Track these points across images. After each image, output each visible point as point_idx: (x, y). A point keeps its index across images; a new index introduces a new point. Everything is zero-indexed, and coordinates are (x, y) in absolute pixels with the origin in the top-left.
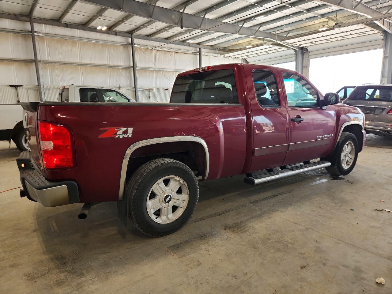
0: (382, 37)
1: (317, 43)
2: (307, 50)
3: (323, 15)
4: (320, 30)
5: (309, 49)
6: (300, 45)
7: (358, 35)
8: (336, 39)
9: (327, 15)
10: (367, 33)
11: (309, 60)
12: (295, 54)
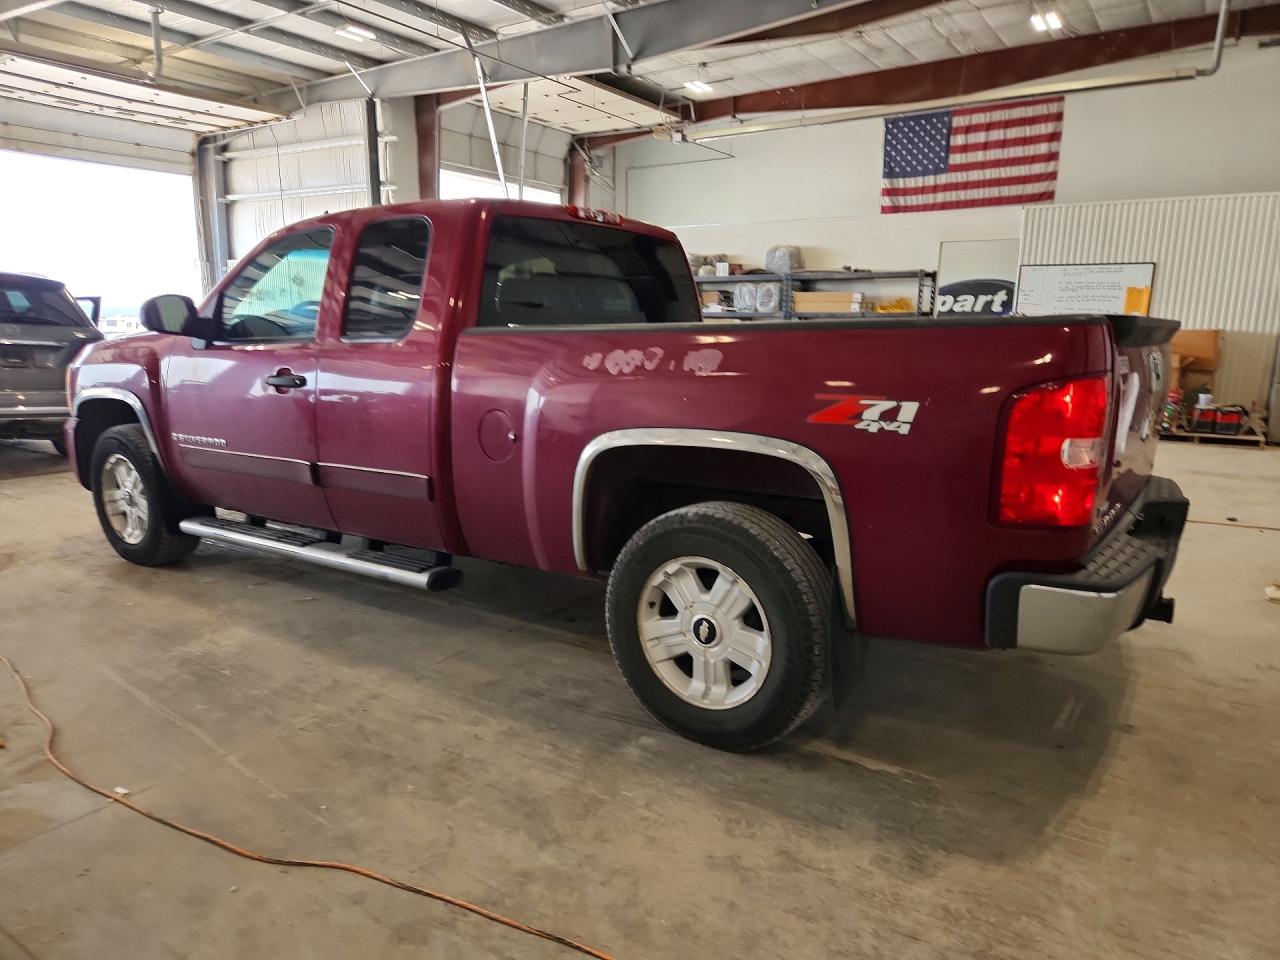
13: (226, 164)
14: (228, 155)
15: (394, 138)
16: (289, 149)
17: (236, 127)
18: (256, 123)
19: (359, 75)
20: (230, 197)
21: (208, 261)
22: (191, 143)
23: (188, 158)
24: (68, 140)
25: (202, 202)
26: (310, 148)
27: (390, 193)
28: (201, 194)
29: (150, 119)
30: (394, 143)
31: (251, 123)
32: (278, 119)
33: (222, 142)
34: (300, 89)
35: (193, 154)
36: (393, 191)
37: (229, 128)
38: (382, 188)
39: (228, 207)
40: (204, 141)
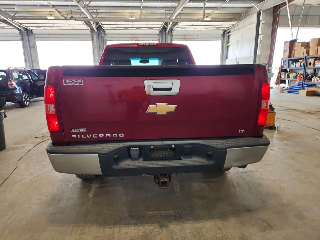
0: (90, 33)
1: (43, 28)
2: (32, 32)
3: (53, 6)
4: (49, 18)
5: (34, 31)
6: (27, 27)
7: (75, 28)
8: (58, 28)
9: (55, 7)
10: (82, 28)
11: (35, 41)
12: (20, 34)
13: (229, 36)
14: (229, 34)
15: (264, 21)
16: (241, 30)
17: (230, 27)
18: (234, 25)
19: (256, 6)
20: (228, 44)
21: (222, 60)
22: (222, 32)
23: (221, 36)
24: (196, 37)
25: (223, 46)
26: (246, 28)
27: (261, 37)
28: (223, 44)
29: (212, 29)
30: (265, 23)
31: (233, 25)
32: (238, 23)
33: (228, 31)
34: (243, 14)
35: (222, 35)
36: (262, 37)
37: (229, 27)
38: (259, 36)
39: (228, 47)
40: (225, 31)
